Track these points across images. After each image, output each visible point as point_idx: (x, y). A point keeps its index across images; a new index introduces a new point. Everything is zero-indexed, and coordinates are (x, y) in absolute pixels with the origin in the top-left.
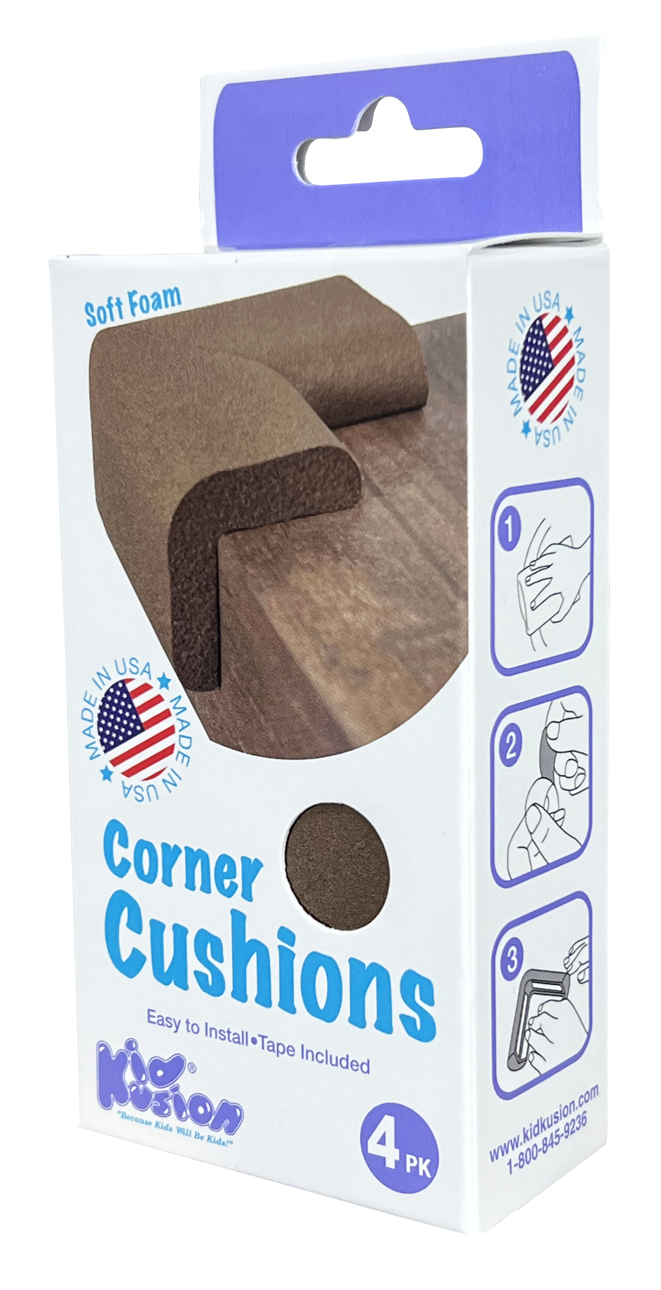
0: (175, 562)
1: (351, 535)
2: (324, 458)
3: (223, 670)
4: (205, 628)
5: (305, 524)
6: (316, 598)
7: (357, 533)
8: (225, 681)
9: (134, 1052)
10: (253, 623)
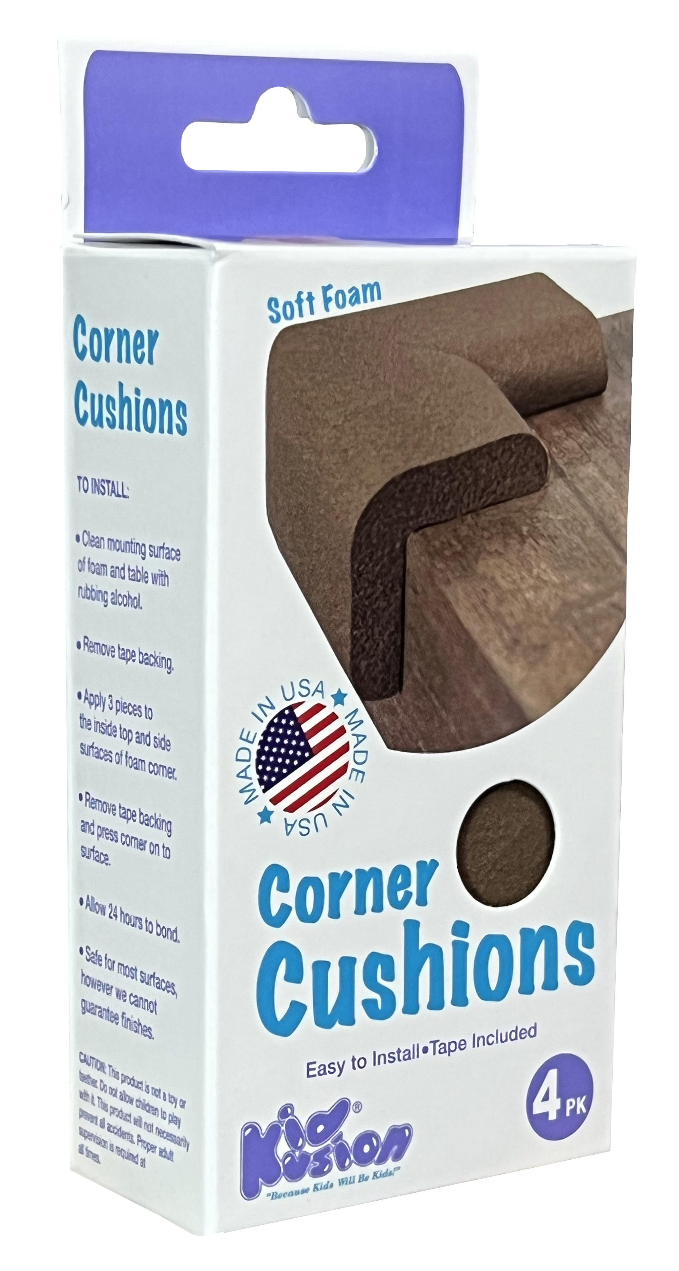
0: (358, 568)
1: (537, 518)
2: (516, 445)
3: (406, 670)
4: (388, 632)
5: (495, 512)
6: (503, 583)
7: (541, 514)
8: (407, 683)
9: (290, 1117)
10: (439, 618)
